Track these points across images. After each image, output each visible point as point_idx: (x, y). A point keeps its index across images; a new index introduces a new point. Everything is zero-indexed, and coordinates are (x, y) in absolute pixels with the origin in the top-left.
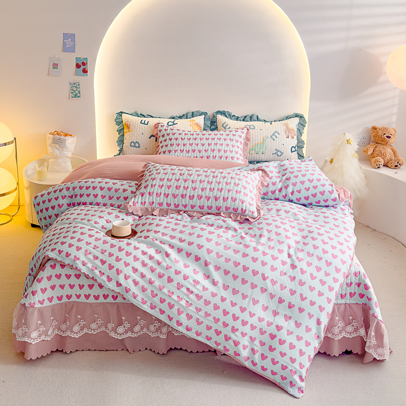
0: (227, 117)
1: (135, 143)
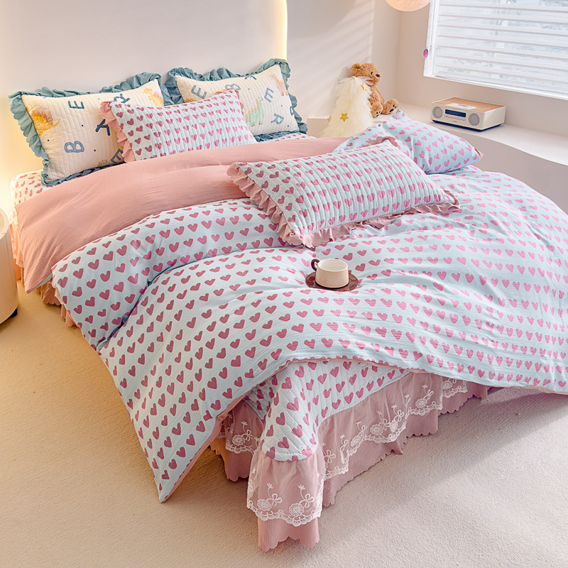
0: (187, 77)
1: (73, 145)
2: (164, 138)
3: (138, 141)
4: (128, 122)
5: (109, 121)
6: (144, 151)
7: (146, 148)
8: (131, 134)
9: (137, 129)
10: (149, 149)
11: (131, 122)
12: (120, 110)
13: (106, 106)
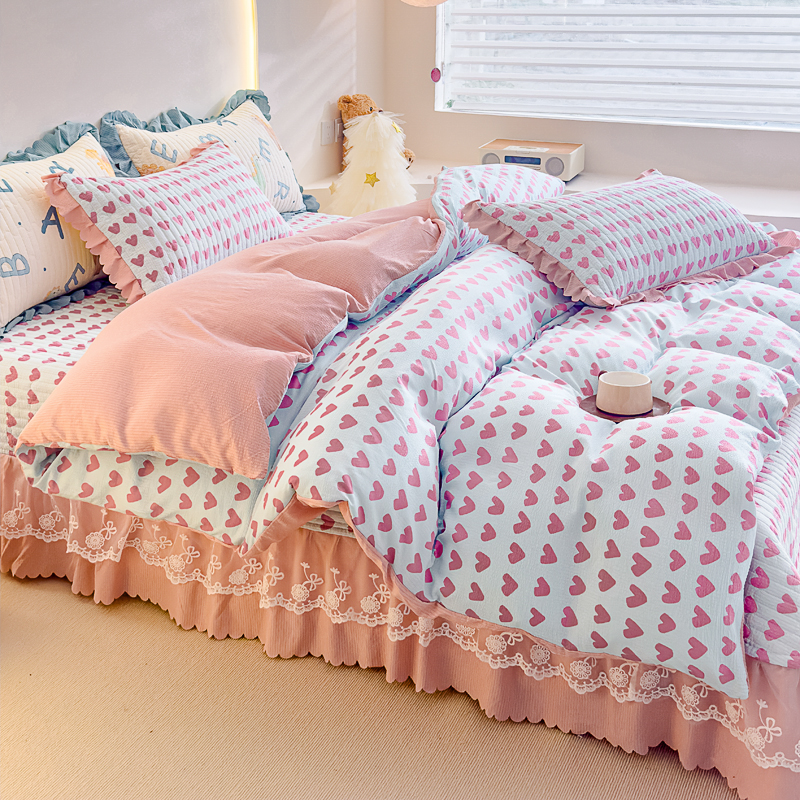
1: (11, 261)
2: (175, 232)
3: (133, 241)
4: (105, 209)
5: (68, 210)
6: (148, 258)
7: (151, 252)
8: (115, 229)
9: (126, 220)
10: (158, 253)
11: (110, 209)
12: (84, 189)
13: (56, 182)
